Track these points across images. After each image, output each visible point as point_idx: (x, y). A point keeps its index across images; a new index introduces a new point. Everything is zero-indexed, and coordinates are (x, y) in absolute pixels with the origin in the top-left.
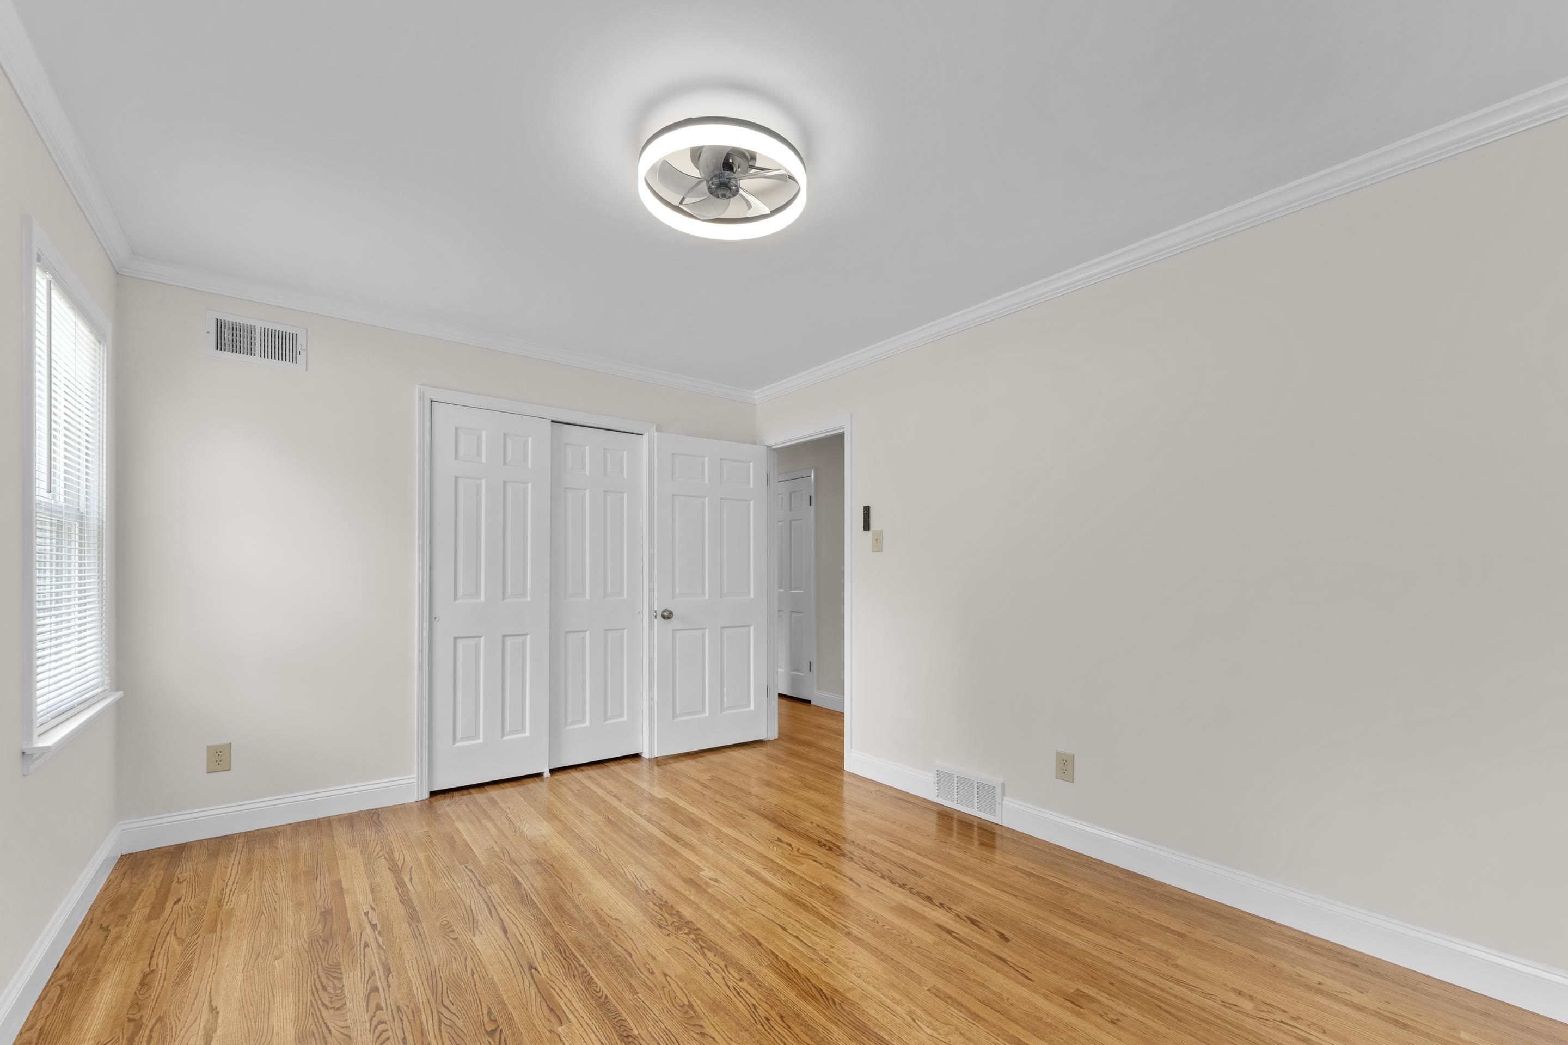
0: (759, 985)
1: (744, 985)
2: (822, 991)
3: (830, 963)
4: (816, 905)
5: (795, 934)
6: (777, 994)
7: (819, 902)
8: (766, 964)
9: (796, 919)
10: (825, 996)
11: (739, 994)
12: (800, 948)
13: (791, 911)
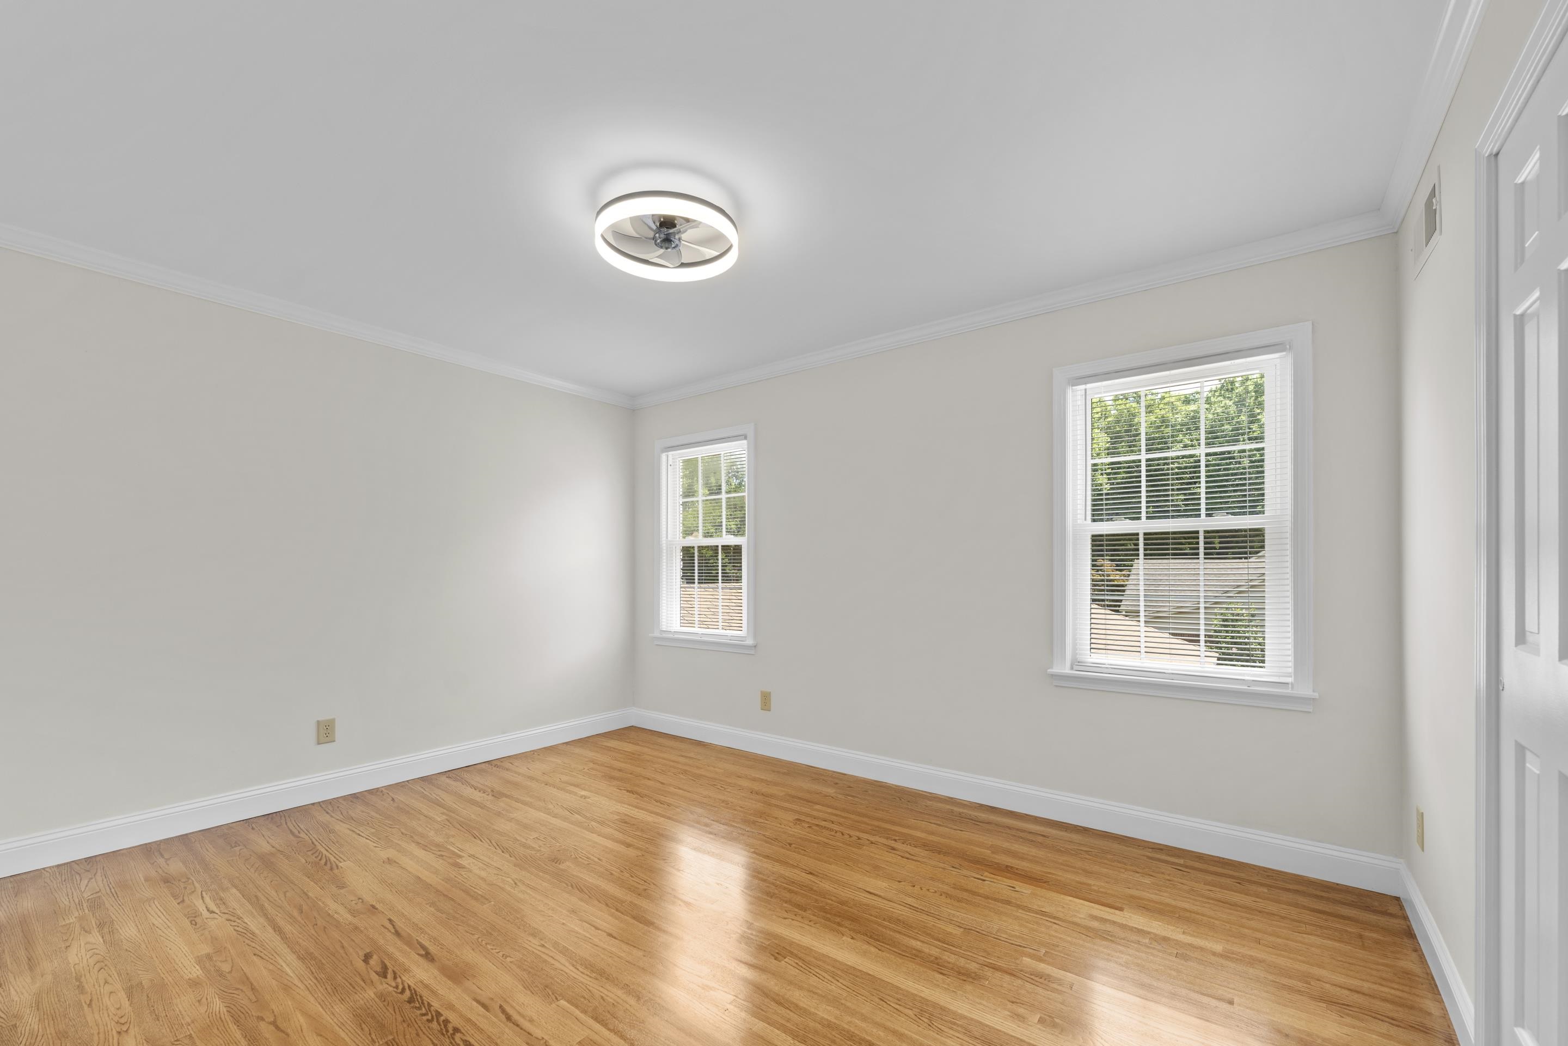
0: (631, 889)
1: (641, 887)
2: (580, 891)
3: (568, 911)
4: (571, 968)
5: (599, 931)
6: (615, 885)
7: (567, 973)
8: (626, 903)
9: (597, 948)
10: (578, 889)
11: (645, 881)
12: (595, 919)
13: (602, 956)
